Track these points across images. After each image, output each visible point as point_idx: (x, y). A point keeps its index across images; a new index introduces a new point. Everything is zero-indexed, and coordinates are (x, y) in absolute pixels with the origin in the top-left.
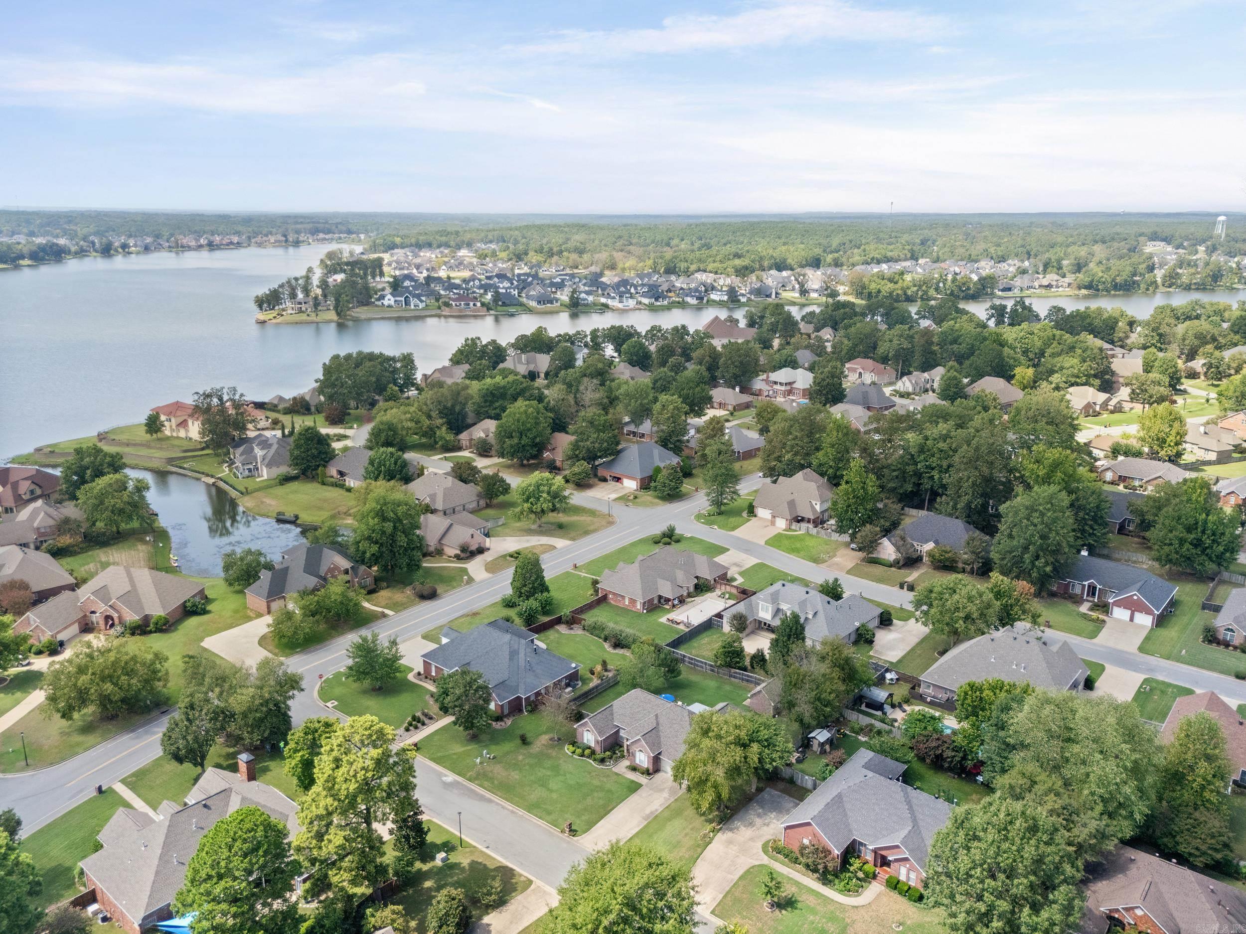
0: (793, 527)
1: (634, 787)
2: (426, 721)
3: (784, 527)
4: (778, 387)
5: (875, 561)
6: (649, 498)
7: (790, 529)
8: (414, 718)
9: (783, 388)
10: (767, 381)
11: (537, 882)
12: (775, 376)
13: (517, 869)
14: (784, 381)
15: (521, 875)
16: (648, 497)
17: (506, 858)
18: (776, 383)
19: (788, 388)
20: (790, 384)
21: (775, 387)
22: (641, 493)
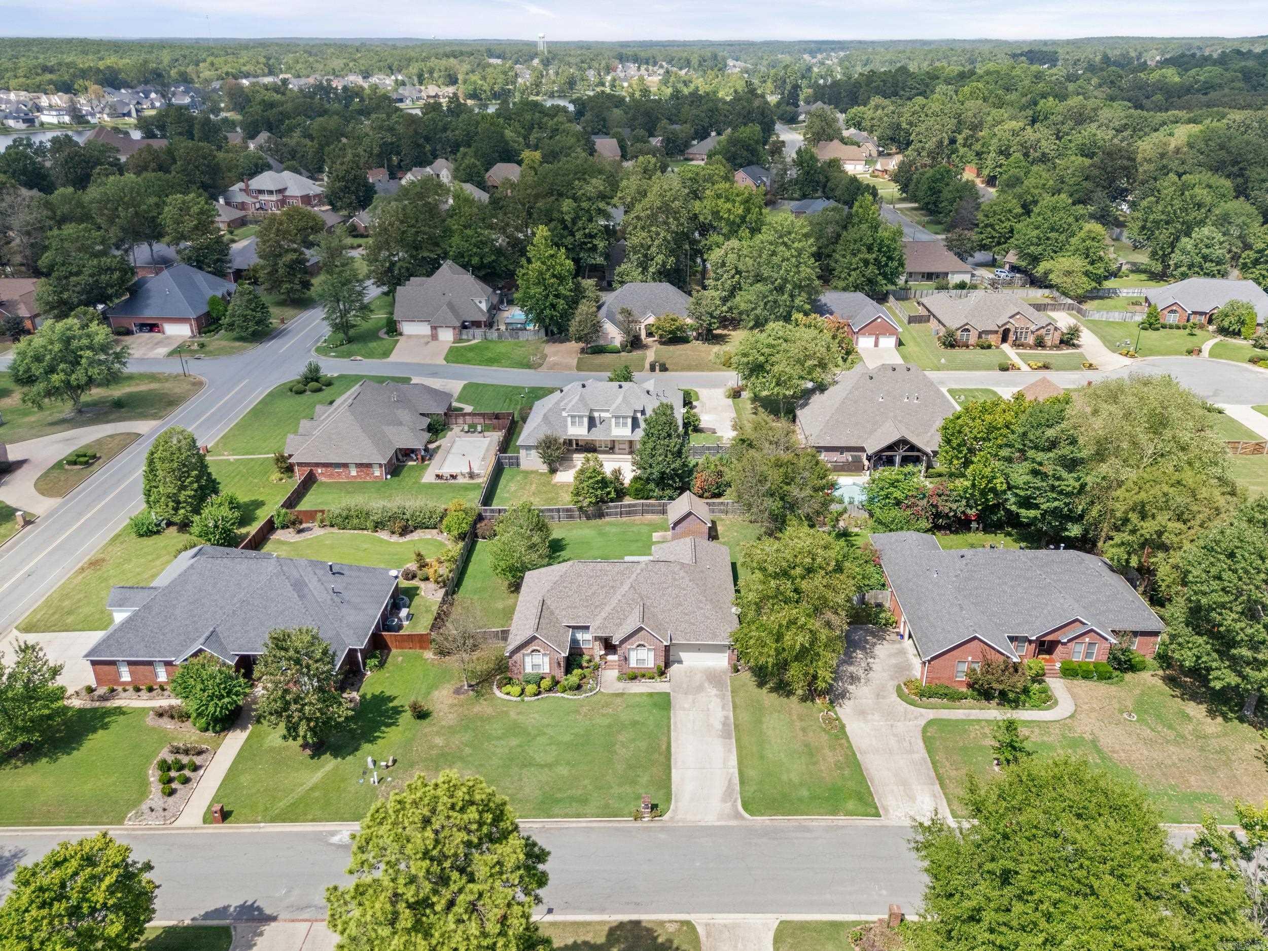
0: (464, 337)
1: (663, 703)
2: (198, 760)
3: (452, 339)
4: (266, 197)
5: (600, 350)
6: (224, 343)
7: (460, 340)
8: (165, 767)
9: (274, 198)
10: (246, 191)
11: (699, 919)
12: (257, 183)
13: (645, 917)
14: (273, 188)
15: (662, 923)
16: (218, 340)
17: (602, 910)
18: (261, 192)
19: (280, 197)
20: (280, 191)
21: (261, 197)
22: (204, 339)
